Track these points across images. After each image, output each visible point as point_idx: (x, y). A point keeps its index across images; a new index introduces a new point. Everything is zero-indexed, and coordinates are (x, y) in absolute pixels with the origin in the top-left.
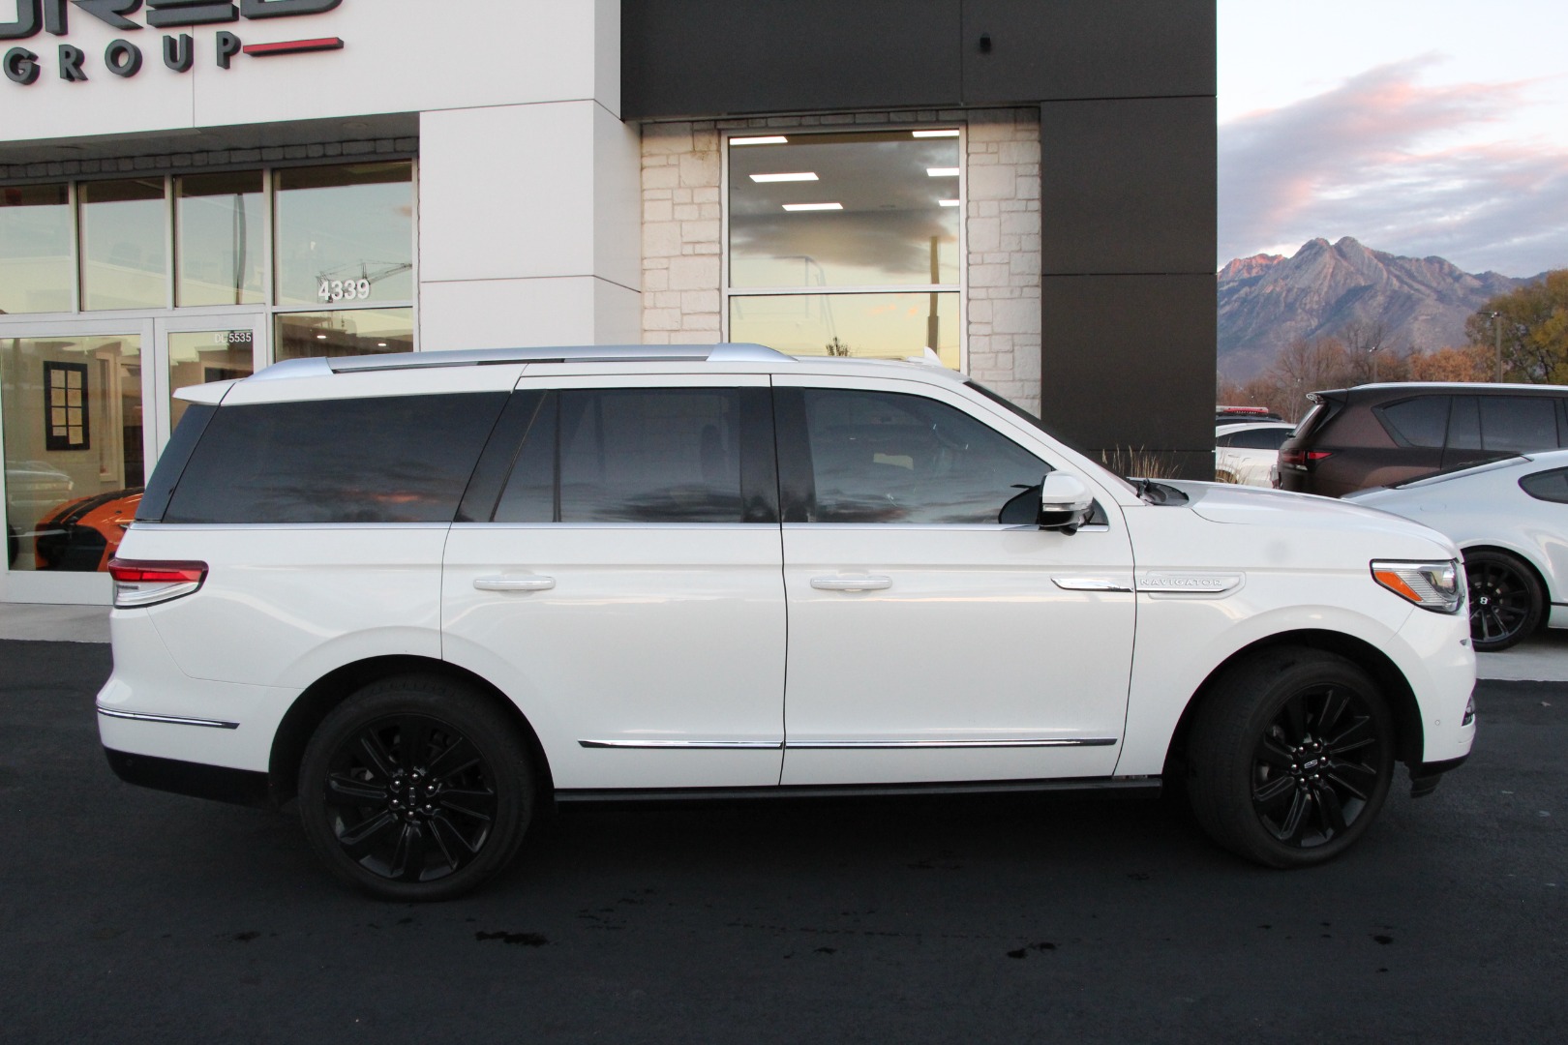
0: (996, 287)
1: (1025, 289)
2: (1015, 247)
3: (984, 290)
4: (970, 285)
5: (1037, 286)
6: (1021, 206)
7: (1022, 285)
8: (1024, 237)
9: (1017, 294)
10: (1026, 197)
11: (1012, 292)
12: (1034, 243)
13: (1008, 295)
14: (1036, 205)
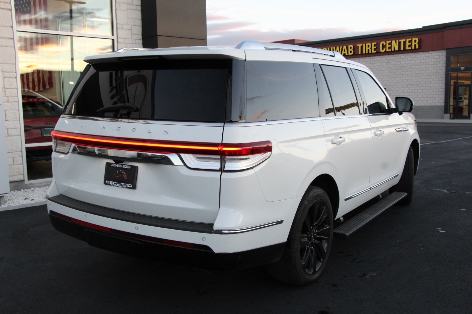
0: (127, 38)
1: (137, 40)
2: (133, 24)
3: (123, 39)
4: (119, 37)
5: (140, 39)
6: (134, 7)
7: (136, 38)
8: (136, 20)
9: (134, 42)
10: (136, 4)
11: (133, 41)
12: (139, 23)
13: (131, 42)
14: (139, 8)
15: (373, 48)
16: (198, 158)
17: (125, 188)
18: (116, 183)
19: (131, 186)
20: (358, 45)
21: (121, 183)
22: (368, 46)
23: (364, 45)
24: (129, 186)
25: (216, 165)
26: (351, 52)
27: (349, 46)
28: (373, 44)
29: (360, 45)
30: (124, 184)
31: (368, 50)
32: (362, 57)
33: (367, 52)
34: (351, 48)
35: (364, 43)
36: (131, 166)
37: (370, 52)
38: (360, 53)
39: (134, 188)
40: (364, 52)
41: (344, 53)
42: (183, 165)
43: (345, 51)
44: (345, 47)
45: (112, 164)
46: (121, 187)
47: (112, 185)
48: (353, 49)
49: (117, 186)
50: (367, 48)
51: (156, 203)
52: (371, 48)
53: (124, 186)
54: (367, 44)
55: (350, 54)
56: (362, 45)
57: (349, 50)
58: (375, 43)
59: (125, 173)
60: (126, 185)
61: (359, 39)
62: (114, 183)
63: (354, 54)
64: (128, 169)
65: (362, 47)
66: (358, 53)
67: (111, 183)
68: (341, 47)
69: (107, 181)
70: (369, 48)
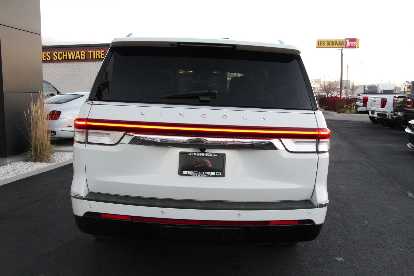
15: (102, 54)
16: (297, 142)
17: (211, 176)
18: (198, 173)
19: (220, 174)
20: (89, 52)
21: (205, 172)
22: (98, 53)
23: (94, 52)
24: (216, 174)
25: (312, 148)
26: (83, 56)
27: (82, 52)
28: (102, 51)
29: (90, 52)
30: (209, 172)
31: (98, 56)
32: (92, 61)
33: (96, 58)
34: (83, 53)
35: (94, 50)
36: (216, 154)
37: (99, 58)
38: (91, 58)
39: (223, 175)
40: (94, 58)
41: (78, 57)
42: (285, 149)
43: (78, 56)
44: (78, 53)
45: (189, 153)
46: (206, 176)
47: (191, 175)
48: (85, 55)
49: (199, 175)
50: (97, 55)
51: (253, 188)
52: (100, 55)
53: (210, 174)
54: (96, 52)
55: (82, 58)
56: (92, 51)
57: (82, 55)
58: (103, 51)
59: (208, 162)
60: (213, 173)
61: (90, 46)
62: (195, 173)
63: (85, 59)
64: (212, 157)
65: (92, 53)
66: (89, 58)
67: (191, 173)
68: (74, 52)
69: (183, 172)
70: (98, 55)
